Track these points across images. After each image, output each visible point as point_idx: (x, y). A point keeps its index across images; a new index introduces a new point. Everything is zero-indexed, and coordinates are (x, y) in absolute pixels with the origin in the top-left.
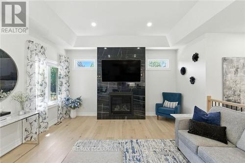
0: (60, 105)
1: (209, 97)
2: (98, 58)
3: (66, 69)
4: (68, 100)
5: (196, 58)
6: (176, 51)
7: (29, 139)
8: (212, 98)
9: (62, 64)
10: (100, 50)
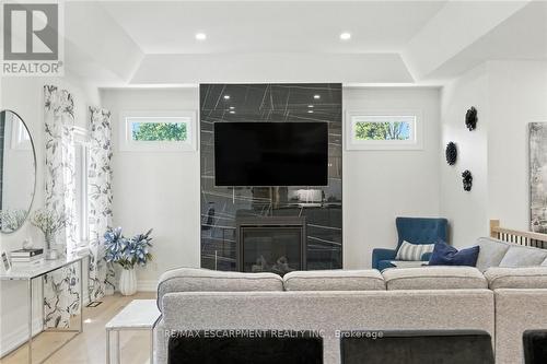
0: (95, 254)
1: (494, 223)
2: (203, 116)
3: (106, 147)
4: (116, 239)
5: (472, 120)
6: (438, 90)
7: (51, 324)
8: (503, 225)
9: (97, 134)
10: (209, 93)
